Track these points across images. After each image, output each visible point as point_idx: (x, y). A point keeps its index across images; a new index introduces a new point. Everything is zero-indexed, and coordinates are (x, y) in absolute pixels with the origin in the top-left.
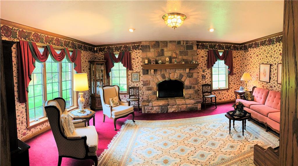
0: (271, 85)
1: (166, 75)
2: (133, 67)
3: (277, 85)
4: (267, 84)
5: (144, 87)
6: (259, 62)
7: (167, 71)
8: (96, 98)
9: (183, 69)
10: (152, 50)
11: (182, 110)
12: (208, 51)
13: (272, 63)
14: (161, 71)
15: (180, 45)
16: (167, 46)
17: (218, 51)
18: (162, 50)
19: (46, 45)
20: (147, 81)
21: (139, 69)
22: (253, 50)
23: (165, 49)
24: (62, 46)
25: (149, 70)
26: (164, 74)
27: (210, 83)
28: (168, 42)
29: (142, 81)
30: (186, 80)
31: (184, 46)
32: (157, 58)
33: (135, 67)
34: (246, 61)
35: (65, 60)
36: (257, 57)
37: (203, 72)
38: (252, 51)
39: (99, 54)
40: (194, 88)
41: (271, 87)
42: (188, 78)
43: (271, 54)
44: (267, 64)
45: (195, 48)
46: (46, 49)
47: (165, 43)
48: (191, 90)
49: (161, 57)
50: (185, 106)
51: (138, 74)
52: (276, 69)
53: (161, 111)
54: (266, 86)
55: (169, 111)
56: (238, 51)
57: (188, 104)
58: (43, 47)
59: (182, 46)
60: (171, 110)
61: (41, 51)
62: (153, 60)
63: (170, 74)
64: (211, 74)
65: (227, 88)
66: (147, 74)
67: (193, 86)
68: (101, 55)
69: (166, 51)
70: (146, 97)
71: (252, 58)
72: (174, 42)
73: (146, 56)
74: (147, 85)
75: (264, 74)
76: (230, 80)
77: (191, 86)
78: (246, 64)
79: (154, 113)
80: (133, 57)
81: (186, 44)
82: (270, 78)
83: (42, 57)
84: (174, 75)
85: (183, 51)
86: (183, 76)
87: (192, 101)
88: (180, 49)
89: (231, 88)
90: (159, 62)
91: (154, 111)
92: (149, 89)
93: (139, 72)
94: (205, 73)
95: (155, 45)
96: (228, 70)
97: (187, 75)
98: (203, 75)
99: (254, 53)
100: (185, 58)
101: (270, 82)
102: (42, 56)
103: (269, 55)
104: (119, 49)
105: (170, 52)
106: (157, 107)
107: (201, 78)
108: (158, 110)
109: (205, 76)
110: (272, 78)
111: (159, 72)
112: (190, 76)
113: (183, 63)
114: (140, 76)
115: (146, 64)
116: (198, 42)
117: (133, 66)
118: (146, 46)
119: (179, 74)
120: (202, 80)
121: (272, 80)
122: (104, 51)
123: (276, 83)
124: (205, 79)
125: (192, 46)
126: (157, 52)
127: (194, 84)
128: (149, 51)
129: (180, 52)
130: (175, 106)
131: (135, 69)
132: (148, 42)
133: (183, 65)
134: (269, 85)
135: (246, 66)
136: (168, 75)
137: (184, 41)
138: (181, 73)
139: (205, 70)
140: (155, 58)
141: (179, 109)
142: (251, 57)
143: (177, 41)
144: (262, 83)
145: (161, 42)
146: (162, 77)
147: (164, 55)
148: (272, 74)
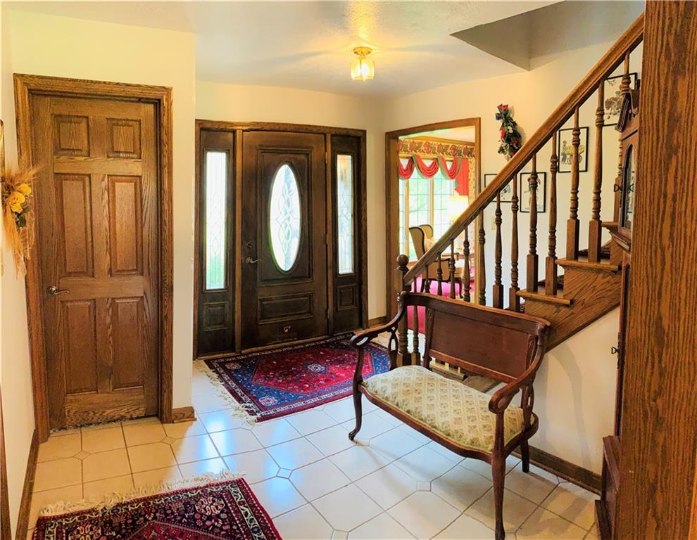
19: (411, 156)
24: (434, 153)
35: (439, 174)
46: (411, 160)
58: (407, 158)
61: (404, 163)
83: (404, 173)
102: (405, 171)
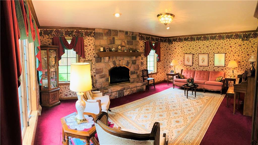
0: (194, 67)
1: (116, 62)
2: (86, 55)
3: (198, 67)
4: (190, 67)
5: (98, 75)
6: (183, 52)
7: (118, 59)
8: (50, 93)
9: (129, 57)
10: (105, 38)
11: (134, 92)
12: (145, 42)
13: (194, 53)
14: (113, 58)
15: (127, 35)
16: (117, 35)
17: (152, 42)
18: (114, 38)
20: (100, 69)
21: (92, 57)
22: (178, 43)
23: (116, 38)
25: (102, 58)
26: (115, 61)
27: (146, 68)
28: (118, 31)
29: (94, 69)
30: (132, 66)
31: (130, 36)
32: (110, 46)
33: (87, 55)
34: (170, 51)
36: (182, 49)
37: (142, 60)
38: (176, 44)
39: (44, 37)
40: (137, 73)
41: (194, 68)
42: (133, 65)
43: (193, 47)
44: (190, 54)
45: (138, 38)
47: (116, 32)
48: (134, 75)
49: (113, 45)
50: (135, 89)
51: (90, 62)
52: (197, 57)
53: (119, 95)
54: (190, 68)
55: (124, 94)
56: (163, 43)
57: (138, 87)
59: (129, 36)
60: (126, 93)
62: (107, 47)
63: (120, 61)
64: (147, 61)
65: (156, 72)
66: (101, 62)
67: (136, 71)
68: (47, 40)
69: (117, 40)
70: (99, 85)
71: (177, 49)
72: (123, 31)
73: (99, 44)
74: (100, 73)
75: (187, 60)
76: (158, 66)
77: (134, 72)
78: (170, 53)
79: (113, 98)
80: (86, 44)
81: (132, 35)
82: (193, 63)
84: (122, 62)
85: (130, 41)
86: (129, 63)
87: (140, 84)
88: (128, 39)
89: (159, 72)
90: (113, 50)
91: (113, 97)
92: (102, 77)
93: (91, 60)
94: (143, 60)
95: (107, 33)
96: (157, 58)
97: (132, 62)
98: (142, 62)
99: (178, 46)
100: (131, 47)
101: (192, 66)
103: (191, 48)
104: (70, 34)
105: (120, 41)
106: (115, 92)
107: (140, 65)
108: (116, 95)
109: (143, 63)
110: (194, 63)
111: (111, 59)
112: (134, 63)
113: (131, 52)
114: (92, 64)
115: (101, 52)
116: (140, 34)
117: (85, 53)
118: (100, 33)
119: (126, 61)
120: (141, 66)
121: (194, 64)
122: (51, 35)
123: (198, 66)
124: (143, 65)
125: (136, 37)
126: (109, 40)
127: (137, 70)
128: (102, 39)
129: (127, 41)
130: (129, 90)
131: (87, 57)
132: (101, 29)
133: (131, 53)
134: (192, 67)
135: (170, 54)
136: (118, 62)
137: (130, 32)
138: (128, 60)
139: (143, 58)
140: (108, 46)
141: (132, 91)
142: (175, 48)
143: (125, 32)
144: (186, 67)
145: (113, 30)
146: (113, 64)
147: (114, 44)
148: (194, 60)
